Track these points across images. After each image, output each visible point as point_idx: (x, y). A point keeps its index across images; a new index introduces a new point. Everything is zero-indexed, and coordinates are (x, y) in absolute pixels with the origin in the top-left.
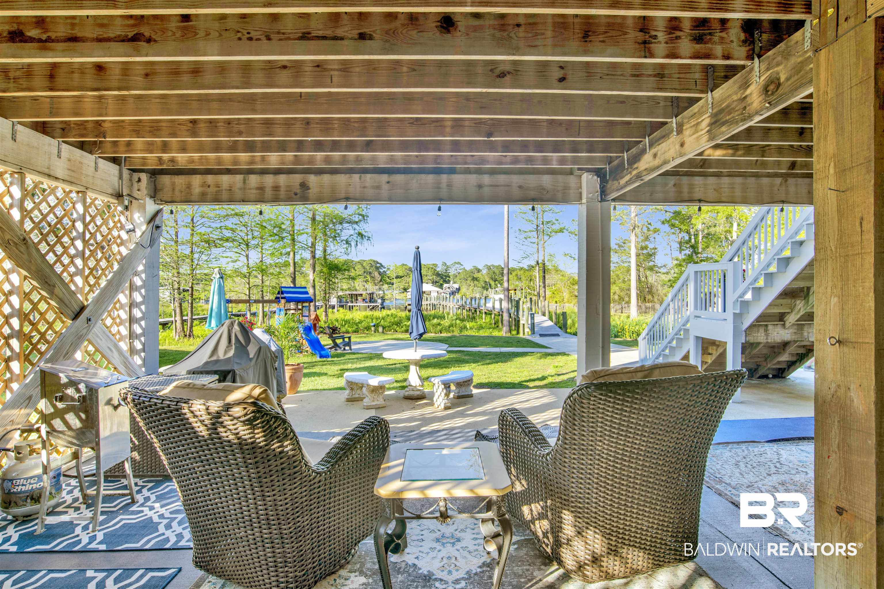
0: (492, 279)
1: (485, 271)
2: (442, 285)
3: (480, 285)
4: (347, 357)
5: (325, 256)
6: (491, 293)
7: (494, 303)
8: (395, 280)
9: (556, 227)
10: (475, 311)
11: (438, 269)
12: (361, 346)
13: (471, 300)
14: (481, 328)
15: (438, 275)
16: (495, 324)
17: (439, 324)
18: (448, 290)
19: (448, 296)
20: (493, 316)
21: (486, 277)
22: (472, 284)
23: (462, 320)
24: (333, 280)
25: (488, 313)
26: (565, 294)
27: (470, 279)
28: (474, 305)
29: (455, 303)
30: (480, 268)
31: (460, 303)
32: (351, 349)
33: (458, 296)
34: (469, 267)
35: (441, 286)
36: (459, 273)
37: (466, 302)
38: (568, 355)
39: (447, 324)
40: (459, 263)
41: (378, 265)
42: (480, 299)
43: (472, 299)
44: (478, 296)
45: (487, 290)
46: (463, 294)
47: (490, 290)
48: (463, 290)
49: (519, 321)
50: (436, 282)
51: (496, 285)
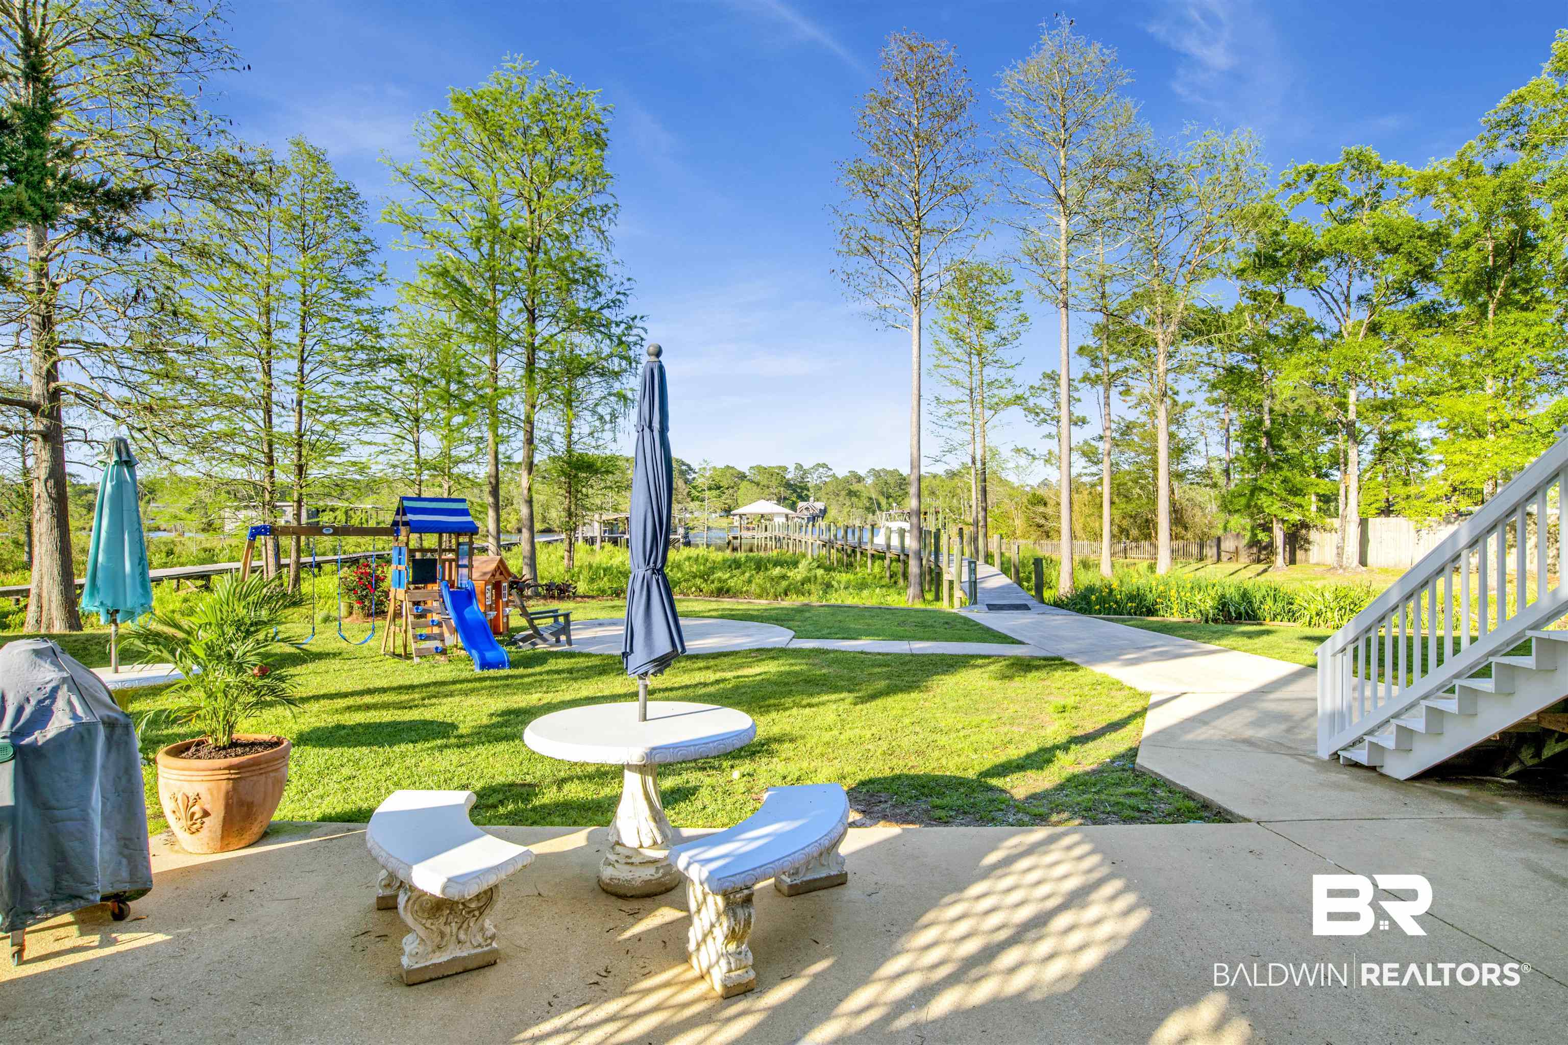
0: (883, 494)
1: (870, 481)
2: (794, 503)
3: (861, 505)
4: (552, 664)
5: (569, 446)
6: (881, 519)
7: (889, 538)
8: (707, 492)
9: (1008, 393)
10: (854, 551)
11: (789, 476)
12: (599, 632)
13: (846, 532)
14: (862, 586)
15: (788, 485)
16: (891, 577)
17: (784, 577)
18: (805, 512)
19: (804, 522)
20: (887, 562)
21: (872, 491)
22: (848, 503)
23: (828, 569)
24: (584, 490)
25: (879, 556)
26: (1017, 522)
27: (844, 493)
28: (852, 540)
29: (816, 536)
30: (862, 472)
31: (825, 537)
32: (569, 642)
33: (822, 523)
34: (841, 472)
35: (793, 507)
36: (825, 483)
37: (835, 536)
38: (1075, 667)
39: (799, 577)
40: (824, 466)
41: (684, 468)
42: (861, 529)
43: (847, 528)
44: (858, 523)
45: (874, 513)
46: (831, 519)
47: (878, 512)
48: (832, 513)
49: (939, 575)
50: (785, 498)
51: (890, 505)
